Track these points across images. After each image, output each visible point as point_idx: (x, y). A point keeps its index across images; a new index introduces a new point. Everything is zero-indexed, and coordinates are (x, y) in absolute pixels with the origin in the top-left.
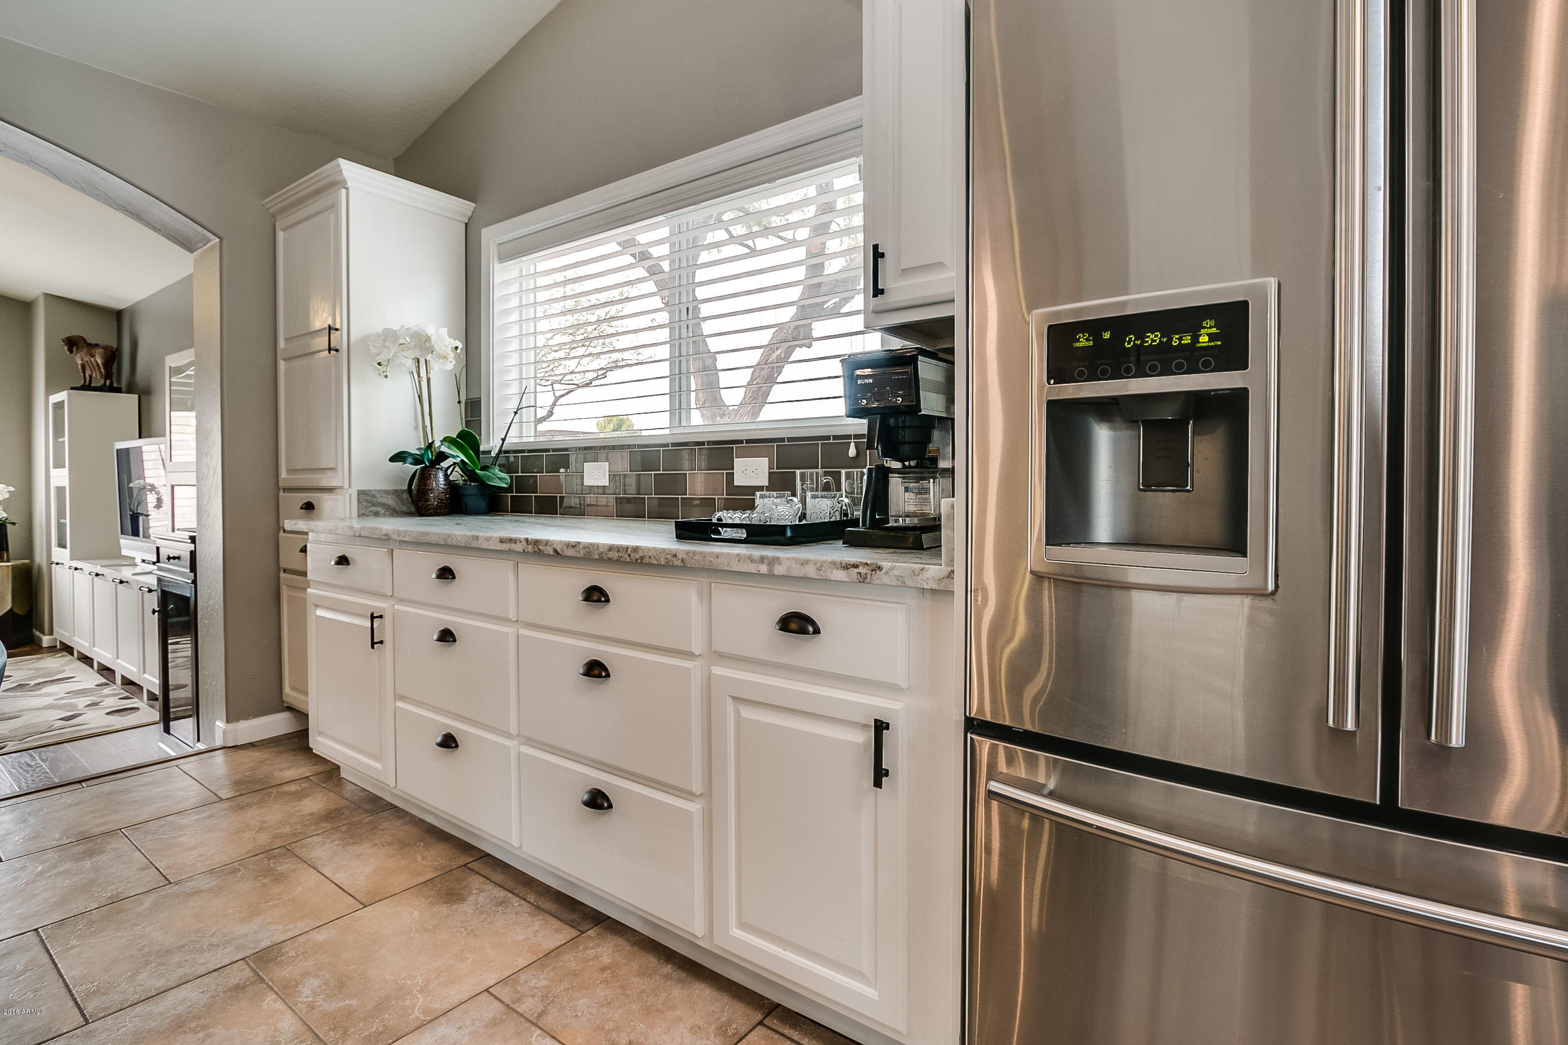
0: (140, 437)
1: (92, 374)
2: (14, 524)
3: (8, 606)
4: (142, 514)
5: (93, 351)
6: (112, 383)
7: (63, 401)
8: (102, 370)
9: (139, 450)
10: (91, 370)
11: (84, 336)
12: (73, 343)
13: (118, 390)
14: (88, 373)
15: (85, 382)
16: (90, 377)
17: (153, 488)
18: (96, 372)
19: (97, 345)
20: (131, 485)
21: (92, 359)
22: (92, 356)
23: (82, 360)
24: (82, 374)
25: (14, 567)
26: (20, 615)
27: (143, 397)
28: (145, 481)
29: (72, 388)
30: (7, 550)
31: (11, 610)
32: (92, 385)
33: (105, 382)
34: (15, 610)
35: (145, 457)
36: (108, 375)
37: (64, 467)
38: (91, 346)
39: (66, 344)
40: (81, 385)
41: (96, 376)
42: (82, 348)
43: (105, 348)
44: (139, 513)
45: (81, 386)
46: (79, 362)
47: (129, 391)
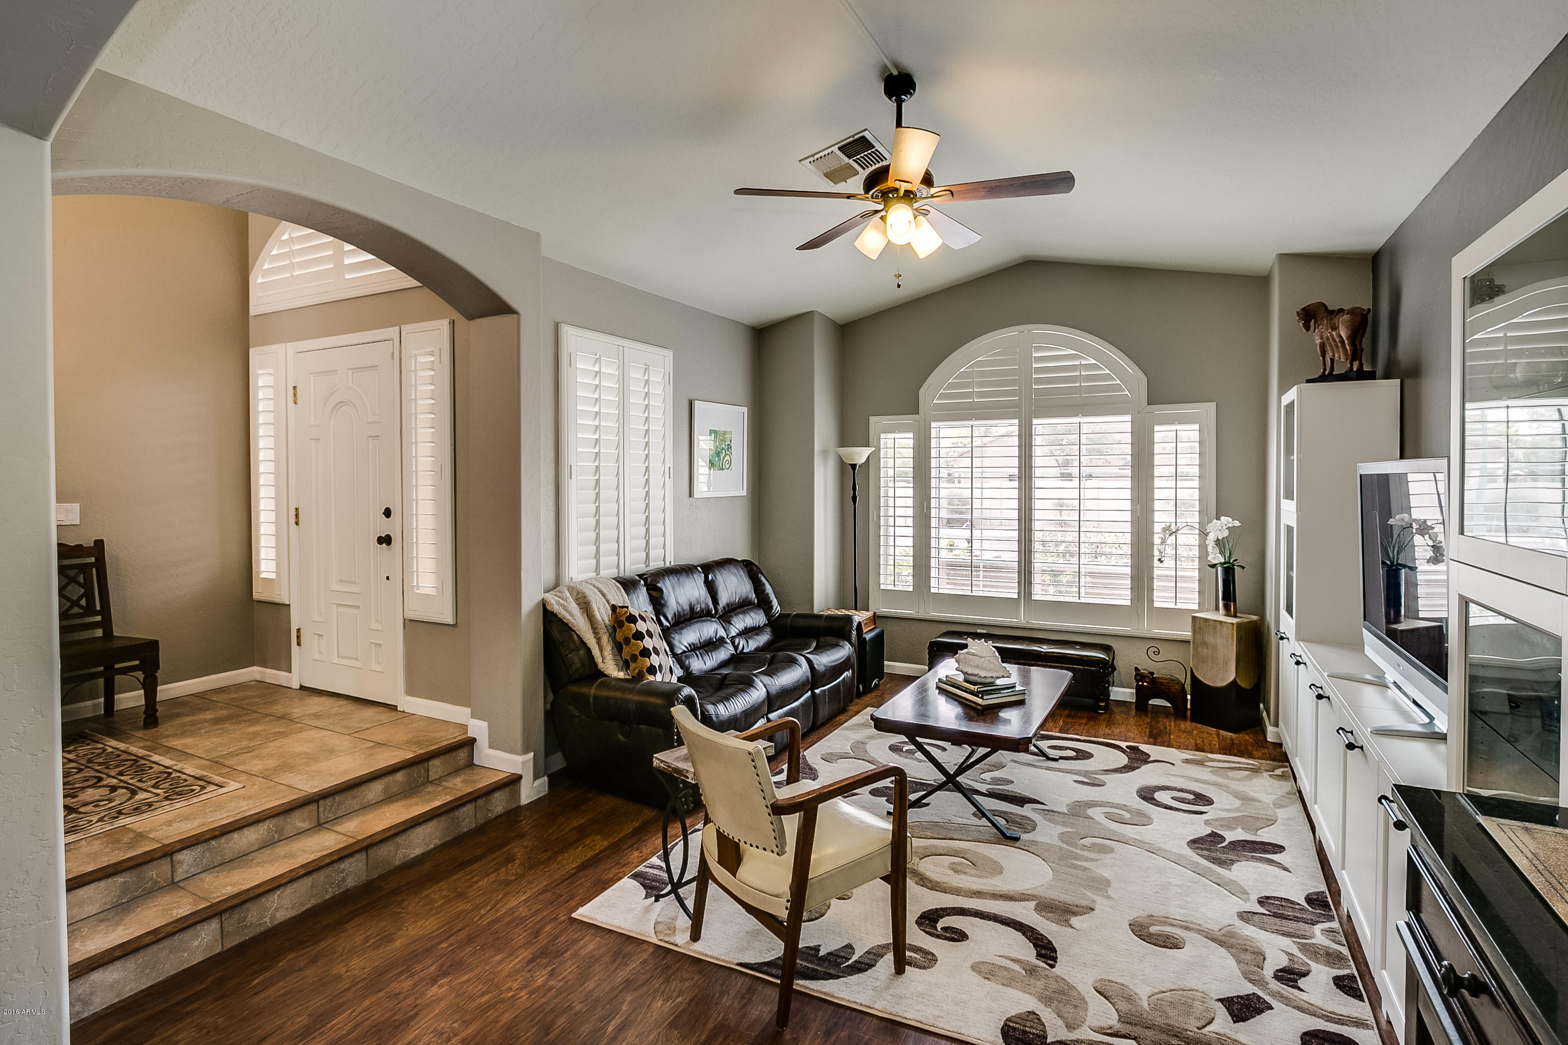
0: (1402, 457)
1: (1334, 356)
2: (1243, 568)
3: (1232, 676)
4: (1404, 566)
5: (1336, 321)
6: (1361, 365)
7: (1293, 402)
8: (1348, 347)
9: (1402, 478)
10: (1333, 351)
11: (1327, 304)
12: (1310, 315)
13: (1371, 376)
14: (1329, 355)
15: (1325, 370)
16: (1332, 360)
17: (1424, 529)
18: (1339, 352)
19: (1341, 310)
20: (1391, 521)
21: (1334, 333)
22: (1335, 328)
23: (1322, 338)
24: (1321, 358)
25: (1239, 626)
26: (1245, 688)
27: (1408, 382)
28: (1410, 515)
29: (1308, 381)
30: (1235, 601)
31: (1234, 681)
32: (1334, 373)
33: (1352, 365)
34: (1239, 682)
35: (1413, 488)
36: (1356, 355)
37: (1293, 500)
38: (1332, 314)
39: (1301, 319)
40: (1320, 374)
41: (1340, 358)
42: (1322, 320)
43: (1353, 312)
44: (1400, 565)
45: (1320, 377)
46: (1318, 341)
47: (1387, 376)
